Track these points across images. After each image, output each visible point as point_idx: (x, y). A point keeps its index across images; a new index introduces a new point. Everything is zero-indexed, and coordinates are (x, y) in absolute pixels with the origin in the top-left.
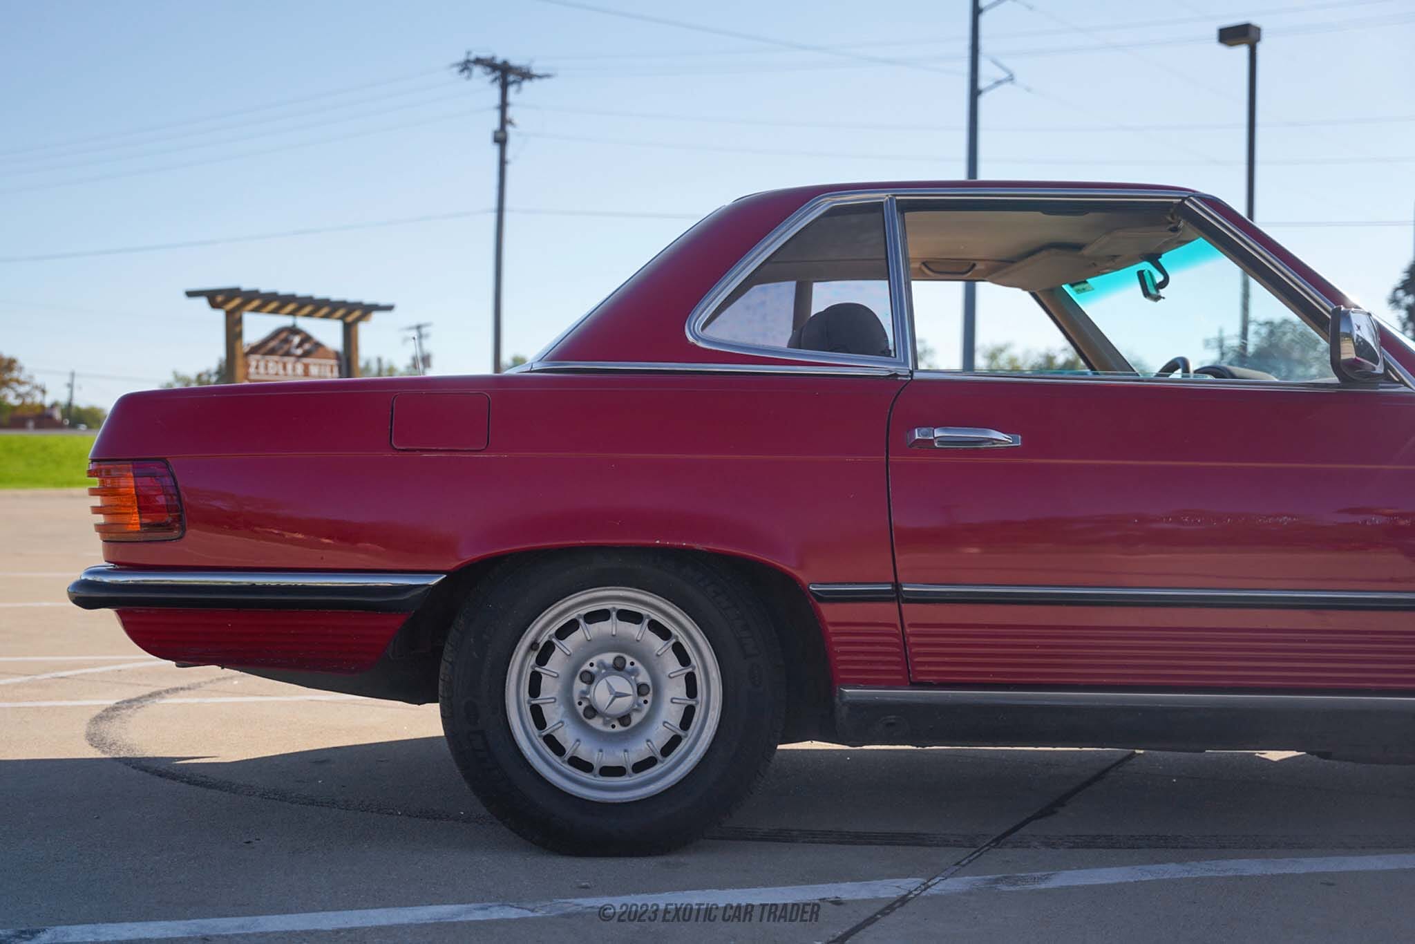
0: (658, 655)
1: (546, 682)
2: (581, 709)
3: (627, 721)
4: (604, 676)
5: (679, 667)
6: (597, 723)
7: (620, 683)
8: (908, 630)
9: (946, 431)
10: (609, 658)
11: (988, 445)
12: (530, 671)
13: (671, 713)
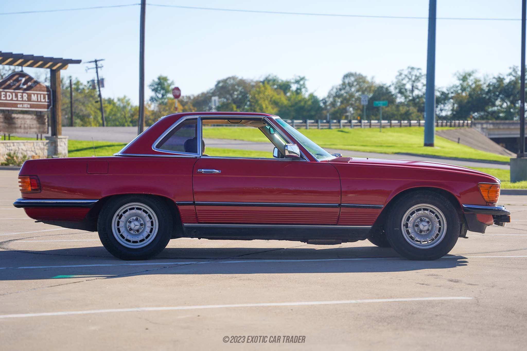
0: (145, 217)
1: (121, 223)
2: (128, 229)
3: (138, 231)
4: (133, 221)
5: (149, 219)
6: (132, 232)
7: (137, 223)
8: (197, 211)
9: (204, 170)
10: (135, 218)
11: (213, 173)
12: (117, 221)
13: (148, 229)
